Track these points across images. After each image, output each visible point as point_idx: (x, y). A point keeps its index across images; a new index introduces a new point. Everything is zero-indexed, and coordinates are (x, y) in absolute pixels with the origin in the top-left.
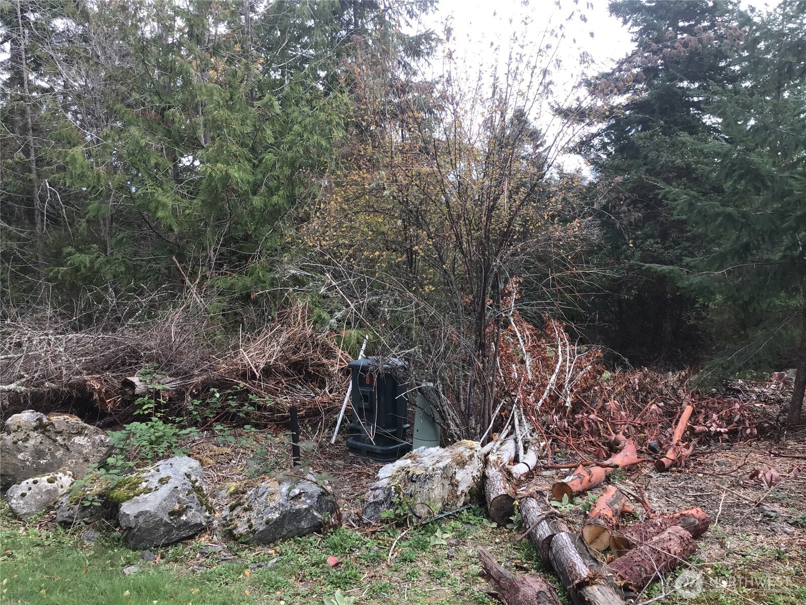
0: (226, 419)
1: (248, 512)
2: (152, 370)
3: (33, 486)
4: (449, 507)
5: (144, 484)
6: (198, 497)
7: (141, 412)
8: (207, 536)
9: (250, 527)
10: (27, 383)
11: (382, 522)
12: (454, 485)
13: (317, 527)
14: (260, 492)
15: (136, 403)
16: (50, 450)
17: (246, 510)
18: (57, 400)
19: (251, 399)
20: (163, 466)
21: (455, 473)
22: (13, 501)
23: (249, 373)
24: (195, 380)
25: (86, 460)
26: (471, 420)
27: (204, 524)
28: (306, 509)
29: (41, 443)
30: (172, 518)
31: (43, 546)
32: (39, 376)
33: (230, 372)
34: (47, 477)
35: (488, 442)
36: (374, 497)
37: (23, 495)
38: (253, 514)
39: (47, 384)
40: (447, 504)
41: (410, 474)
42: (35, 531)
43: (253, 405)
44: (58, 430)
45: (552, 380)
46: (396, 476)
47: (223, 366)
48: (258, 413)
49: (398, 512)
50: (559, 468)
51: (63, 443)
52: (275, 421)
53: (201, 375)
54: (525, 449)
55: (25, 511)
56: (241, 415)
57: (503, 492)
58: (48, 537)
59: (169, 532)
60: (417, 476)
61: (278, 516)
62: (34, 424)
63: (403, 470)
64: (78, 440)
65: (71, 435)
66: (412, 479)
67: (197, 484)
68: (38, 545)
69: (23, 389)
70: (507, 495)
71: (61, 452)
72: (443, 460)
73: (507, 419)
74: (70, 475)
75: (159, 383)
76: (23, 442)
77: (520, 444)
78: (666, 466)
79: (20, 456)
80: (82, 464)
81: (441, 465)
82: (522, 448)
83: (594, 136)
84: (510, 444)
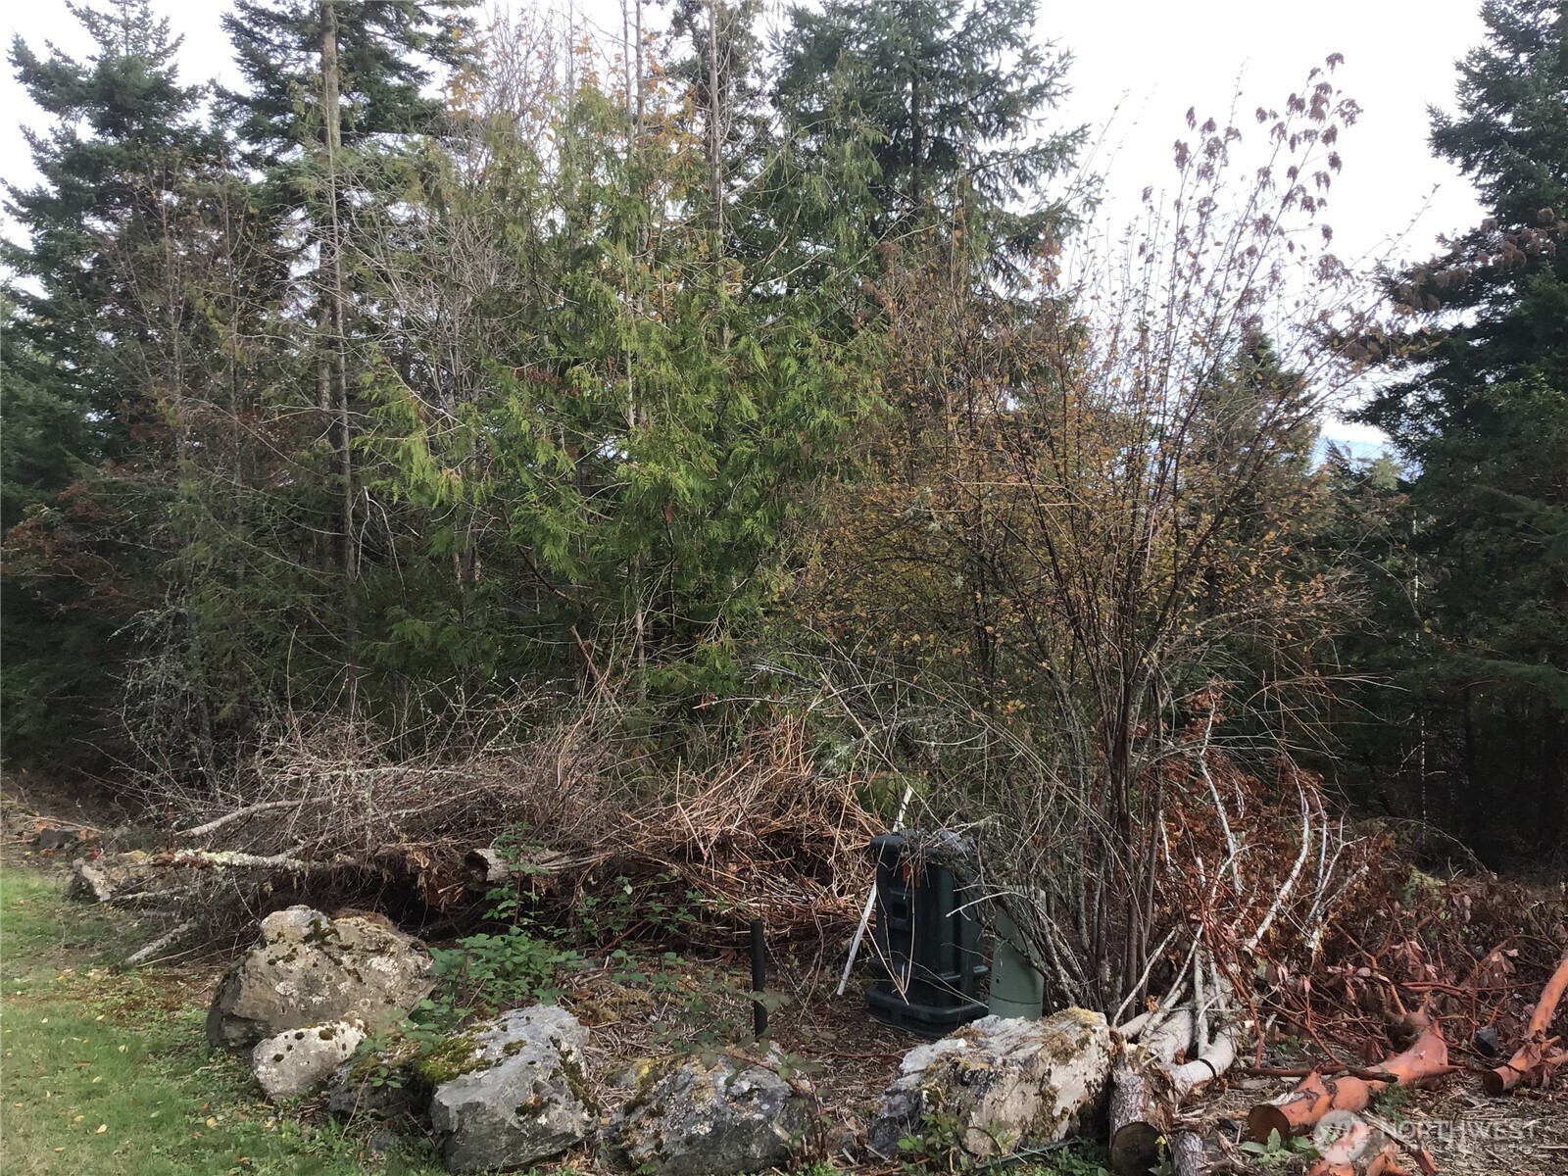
0: (647, 935)
1: (656, 1120)
2: (519, 836)
3: (295, 1043)
4: (1035, 1139)
5: (479, 1053)
6: (570, 1084)
7: (496, 916)
8: (583, 1158)
9: (659, 1147)
10: (306, 855)
11: (902, 1158)
12: (1048, 1096)
13: (779, 1157)
14: (680, 1083)
15: (488, 897)
16: (329, 978)
17: (652, 1114)
18: (354, 885)
19: (691, 901)
20: (514, 1021)
21: (1049, 1073)
22: (261, 1068)
23: (690, 851)
24: (593, 859)
25: (390, 1001)
26: (1101, 966)
27: (579, 1134)
28: (760, 1122)
29: (315, 965)
30: (522, 1118)
31: (304, 1154)
32: (326, 842)
33: (655, 848)
34: (319, 1028)
35: (1138, 1013)
36: (891, 1108)
37: (278, 1058)
38: (666, 1123)
39: (337, 857)
40: (1032, 1134)
41: (960, 1069)
42: (293, 1125)
43: (695, 911)
44: (344, 943)
45: (1283, 893)
46: (933, 1070)
47: (645, 833)
48: (704, 926)
49: (930, 1140)
50: (1278, 1076)
51: (351, 968)
52: (735, 944)
53: (602, 849)
54: (1213, 1032)
55: (279, 1088)
56: (671, 928)
57: (1138, 1117)
58: (312, 1138)
59: (515, 1145)
60: (973, 1073)
61: (708, 1130)
62: (306, 931)
63: (948, 1059)
64: (377, 962)
65: (366, 953)
66: (960, 1078)
67: (571, 1058)
68: (295, 1151)
69: (298, 863)
70: (1145, 1124)
71: (348, 983)
72: (1027, 1045)
73: (1180, 967)
74: (360, 1027)
75: (531, 861)
76: (286, 961)
77: (1202, 1021)
78: (1506, 1085)
79: (279, 988)
80: (382, 1007)
81: (1020, 1055)
82: (1204, 1030)
83: (1405, 389)
84: (1181, 1021)
